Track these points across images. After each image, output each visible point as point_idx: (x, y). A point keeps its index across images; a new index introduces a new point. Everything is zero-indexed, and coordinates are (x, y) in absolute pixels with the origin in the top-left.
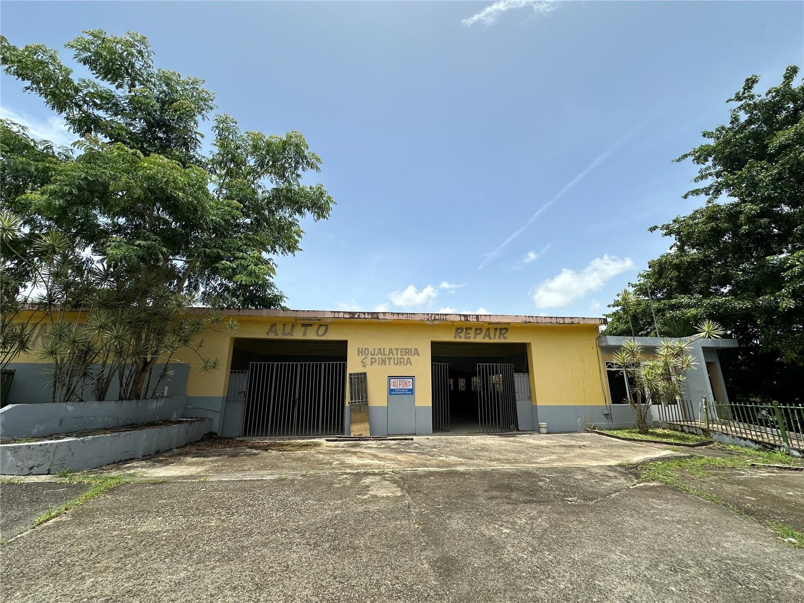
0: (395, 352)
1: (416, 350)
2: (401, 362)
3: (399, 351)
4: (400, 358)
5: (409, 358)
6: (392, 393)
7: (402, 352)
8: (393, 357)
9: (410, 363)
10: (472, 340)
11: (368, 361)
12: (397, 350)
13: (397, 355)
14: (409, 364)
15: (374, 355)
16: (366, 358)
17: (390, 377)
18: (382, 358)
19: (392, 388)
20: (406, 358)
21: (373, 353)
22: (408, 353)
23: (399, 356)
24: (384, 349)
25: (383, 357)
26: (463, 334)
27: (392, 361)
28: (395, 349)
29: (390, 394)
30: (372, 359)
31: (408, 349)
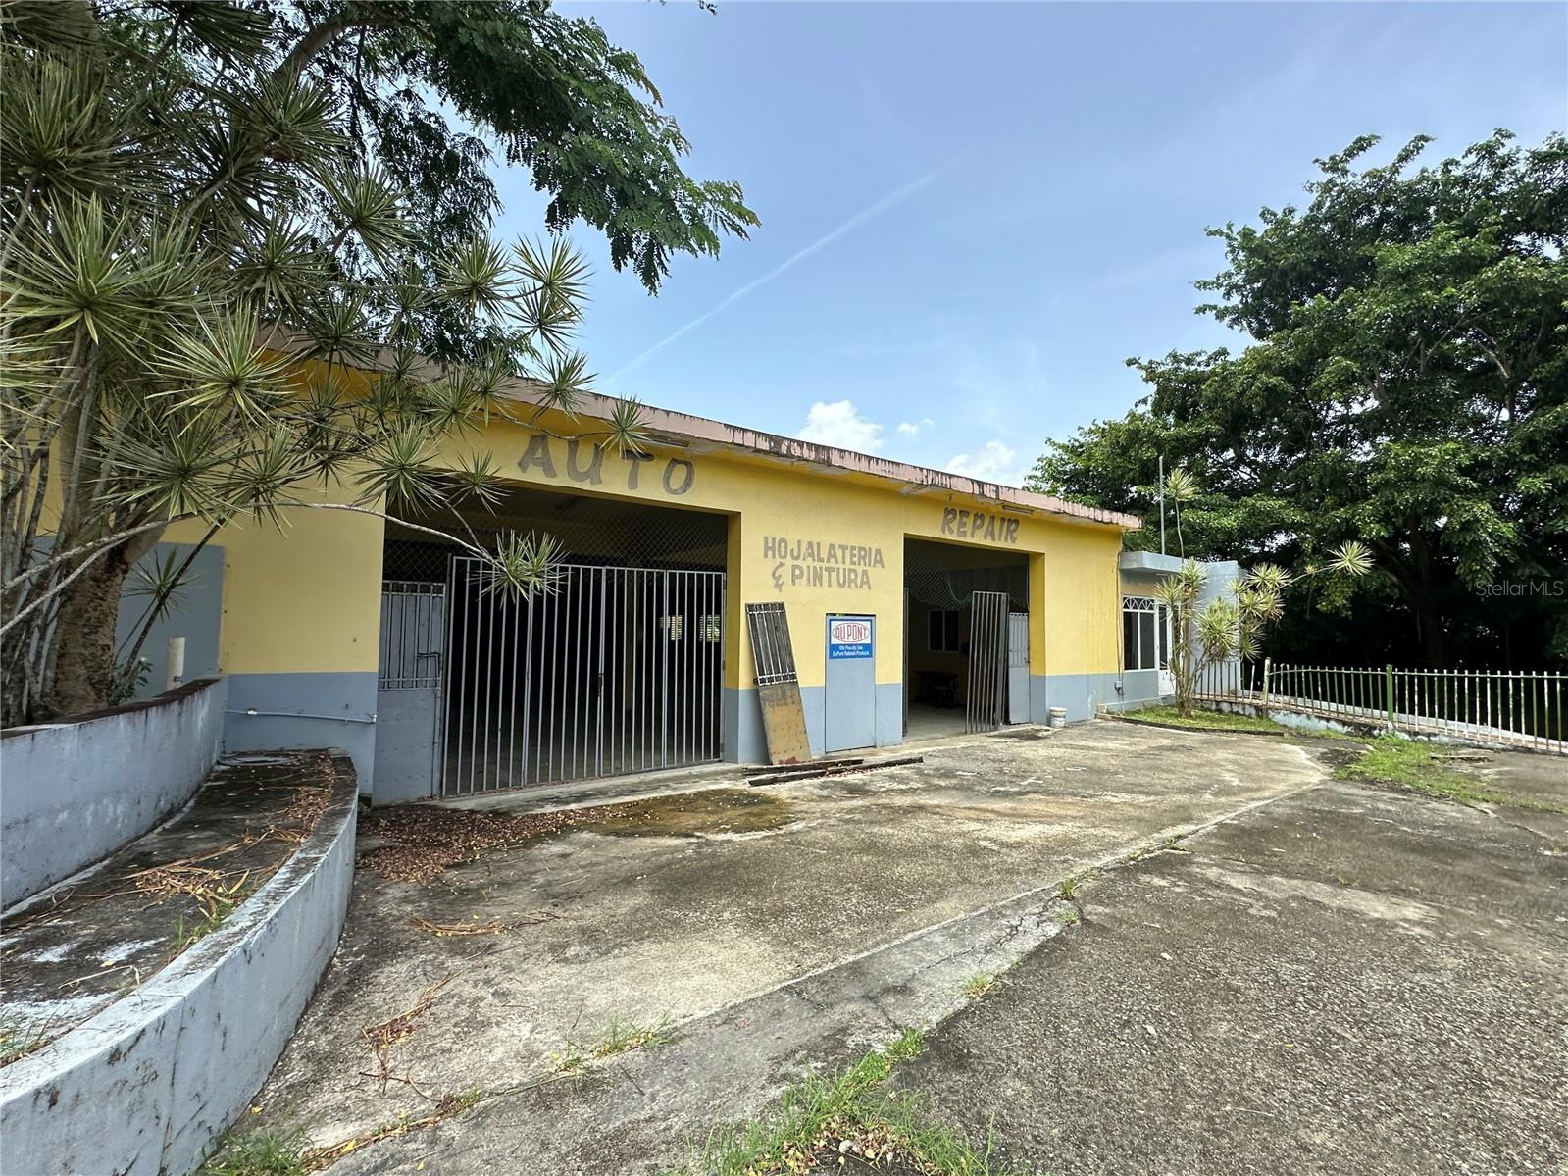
0: (839, 553)
1: (878, 552)
2: (851, 581)
3: (848, 552)
4: (850, 570)
5: (865, 572)
6: (834, 654)
7: (853, 555)
8: (835, 566)
9: (868, 582)
10: (968, 540)
11: (786, 574)
12: (843, 548)
13: (844, 563)
14: (865, 586)
15: (798, 558)
16: (781, 565)
17: (832, 616)
18: (815, 567)
19: (834, 642)
20: (859, 569)
21: (796, 554)
22: (864, 557)
23: (848, 565)
24: (818, 544)
25: (818, 564)
26: (955, 525)
27: (834, 575)
28: (840, 547)
29: (831, 657)
30: (794, 567)
31: (864, 549)
